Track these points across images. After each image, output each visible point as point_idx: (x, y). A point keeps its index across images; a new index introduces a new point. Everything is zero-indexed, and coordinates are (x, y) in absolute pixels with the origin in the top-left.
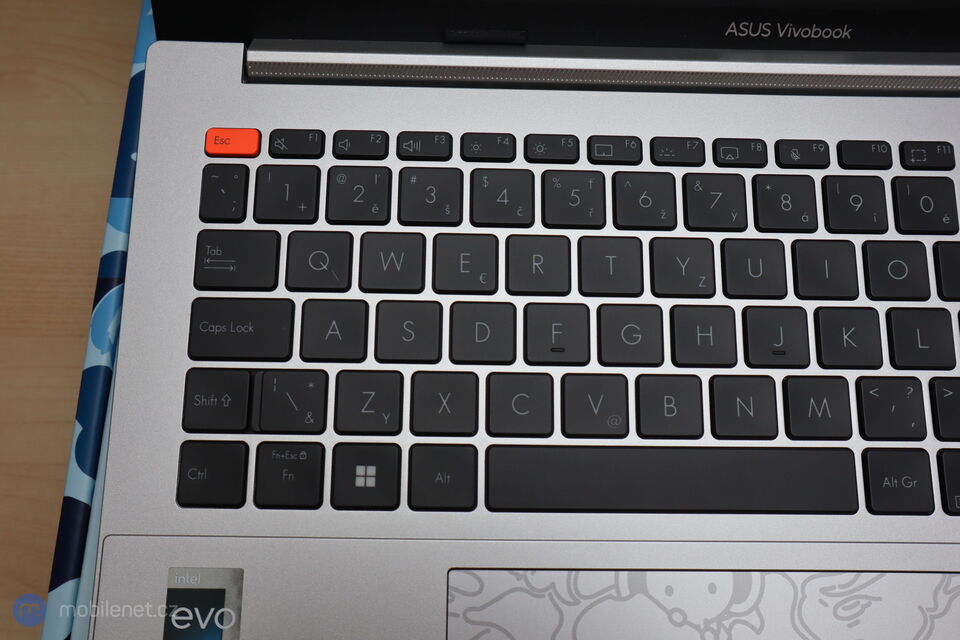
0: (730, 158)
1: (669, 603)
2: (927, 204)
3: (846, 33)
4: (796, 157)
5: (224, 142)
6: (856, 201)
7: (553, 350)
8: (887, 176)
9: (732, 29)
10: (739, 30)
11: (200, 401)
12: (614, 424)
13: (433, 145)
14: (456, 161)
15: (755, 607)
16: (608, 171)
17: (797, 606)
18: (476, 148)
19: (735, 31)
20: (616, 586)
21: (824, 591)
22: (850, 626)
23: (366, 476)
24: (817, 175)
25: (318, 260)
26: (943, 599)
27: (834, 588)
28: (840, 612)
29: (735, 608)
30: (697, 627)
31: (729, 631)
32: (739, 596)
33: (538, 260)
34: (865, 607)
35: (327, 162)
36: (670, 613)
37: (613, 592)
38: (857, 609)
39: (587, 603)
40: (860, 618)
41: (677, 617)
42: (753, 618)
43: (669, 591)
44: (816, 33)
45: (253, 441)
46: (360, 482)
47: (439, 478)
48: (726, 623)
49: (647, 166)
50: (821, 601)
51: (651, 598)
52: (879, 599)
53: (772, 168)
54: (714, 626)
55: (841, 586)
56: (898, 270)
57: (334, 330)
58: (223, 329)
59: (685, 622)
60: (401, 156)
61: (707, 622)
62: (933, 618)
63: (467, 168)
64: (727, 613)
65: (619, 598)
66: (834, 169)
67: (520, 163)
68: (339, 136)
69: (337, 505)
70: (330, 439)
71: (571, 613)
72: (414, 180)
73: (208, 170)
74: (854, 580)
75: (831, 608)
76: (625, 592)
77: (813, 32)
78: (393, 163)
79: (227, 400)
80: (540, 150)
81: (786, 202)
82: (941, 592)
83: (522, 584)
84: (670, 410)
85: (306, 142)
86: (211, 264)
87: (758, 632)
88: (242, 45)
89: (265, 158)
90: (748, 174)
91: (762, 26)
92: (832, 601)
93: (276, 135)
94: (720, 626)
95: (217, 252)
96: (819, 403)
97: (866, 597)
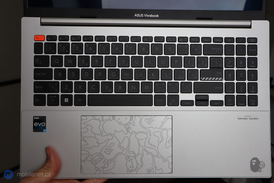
0: (134, 40)
1: (119, 121)
2: (170, 49)
3: (158, 16)
4: (146, 40)
5: (37, 38)
6: (157, 49)
7: (99, 77)
8: (163, 43)
9: (136, 15)
10: (137, 15)
11: (36, 87)
12: (110, 90)
13: (78, 38)
14: (82, 41)
15: (134, 122)
16: (111, 43)
17: (141, 121)
18: (85, 39)
19: (136, 16)
21: (145, 119)
22: (150, 124)
23: (66, 100)
24: (150, 43)
25: (57, 61)
26: (165, 120)
27: (147, 118)
28: (148, 122)
29: (130, 122)
30: (123, 125)
31: (129, 126)
32: (131, 120)
33: (97, 61)
34: (152, 121)
35: (57, 42)
36: (119, 123)
37: (109, 119)
38: (151, 122)
39: (105, 121)
42: (133, 123)
43: (119, 119)
44: (152, 16)
45: (46, 94)
47: (79, 100)
48: (129, 124)
49: (118, 42)
50: (145, 121)
51: (116, 120)
52: (155, 120)
53: (142, 42)
54: (126, 125)
55: (148, 118)
56: (163, 62)
57: (60, 74)
58: (40, 74)
60: (72, 40)
62: (163, 123)
63: (84, 43)
64: (129, 123)
66: (154, 42)
67: (94, 42)
68: (60, 37)
69: (62, 105)
70: (60, 94)
71: (102, 123)
72: (74, 45)
74: (151, 117)
75: (146, 122)
76: (111, 120)
77: (151, 16)
78: (70, 42)
79: (41, 87)
80: (98, 39)
81: (144, 49)
82: (165, 119)
83: (94, 118)
84: (120, 88)
86: (37, 62)
87: (134, 126)
88: (40, 18)
89: (46, 41)
90: (137, 43)
91: (142, 15)
92: (147, 121)
93: (47, 36)
94: (127, 125)
95: (38, 60)
96: (147, 87)
97: (152, 120)
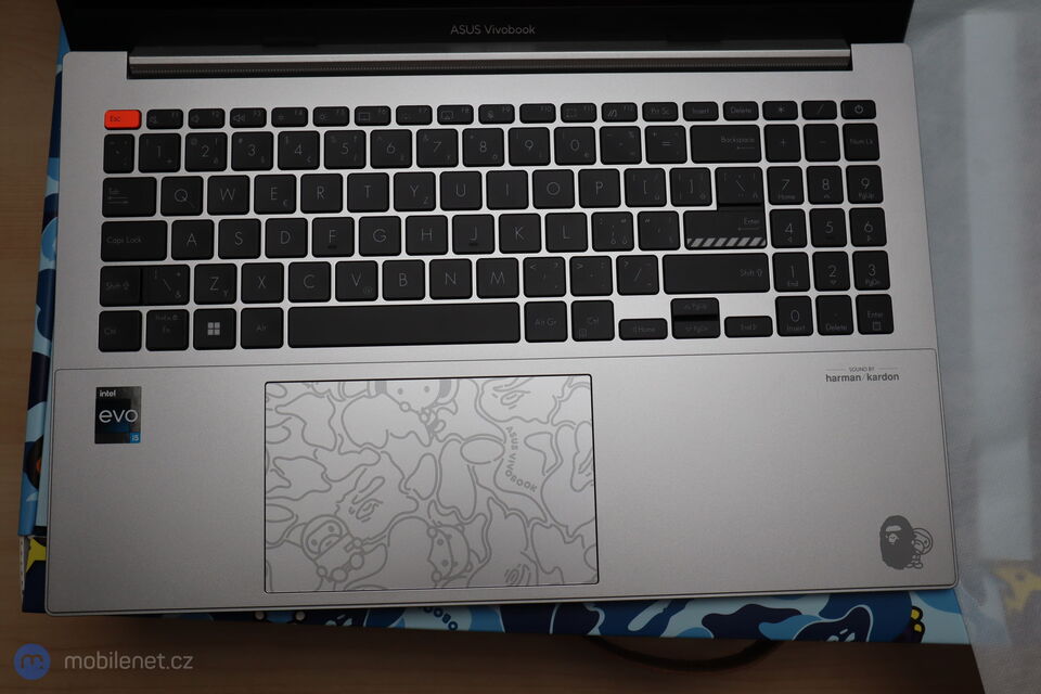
0: (447, 118)
1: (400, 398)
2: (575, 146)
3: (531, 30)
4: (491, 116)
5: (116, 120)
6: (529, 144)
7: (329, 247)
8: (551, 127)
9: (454, 30)
10: (459, 31)
11: (110, 286)
12: (368, 291)
13: (253, 116)
14: (269, 127)
15: (453, 400)
16: (368, 130)
17: (478, 397)
18: (281, 118)
19: (456, 31)
20: (368, 390)
21: (495, 389)
22: (511, 408)
23: (214, 329)
24: (506, 128)
25: (181, 195)
26: (567, 390)
27: (501, 386)
28: (504, 401)
29: (441, 401)
30: (417, 412)
31: (436, 414)
32: (443, 393)
33: (321, 190)
34: (519, 397)
35: (185, 131)
36: (400, 405)
37: (366, 393)
38: (515, 399)
39: (349, 400)
40: (518, 403)
41: (405, 407)
42: (451, 406)
43: (400, 391)
44: (511, 31)
45: (144, 310)
46: (210, 333)
47: (259, 328)
48: (435, 409)
49: (394, 125)
50: (494, 395)
51: (389, 396)
52: (529, 392)
53: (476, 124)
54: (427, 411)
55: (506, 385)
56: (553, 189)
57: (192, 239)
58: (122, 241)
59: (410, 409)
60: (233, 125)
61: (423, 409)
62: (560, 402)
63: (276, 131)
64: (435, 403)
65: (370, 397)
66: (517, 124)
67: (310, 127)
68: (193, 113)
69: (197, 347)
70: (192, 307)
71: (340, 406)
72: (240, 141)
73: (108, 139)
74: (515, 381)
75: (499, 399)
76: (373, 393)
77: (509, 30)
78: (228, 130)
79: (126, 285)
80: (323, 117)
81: (483, 147)
82: (566, 387)
83: (310, 390)
84: (403, 282)
85: (171, 118)
86: (112, 200)
87: (454, 414)
88: (126, 53)
89: (144, 130)
90: (460, 128)
91: (475, 27)
92: (500, 395)
93: (151, 113)
94: (431, 411)
95: (116, 192)
96: (498, 275)
97: (520, 391)
